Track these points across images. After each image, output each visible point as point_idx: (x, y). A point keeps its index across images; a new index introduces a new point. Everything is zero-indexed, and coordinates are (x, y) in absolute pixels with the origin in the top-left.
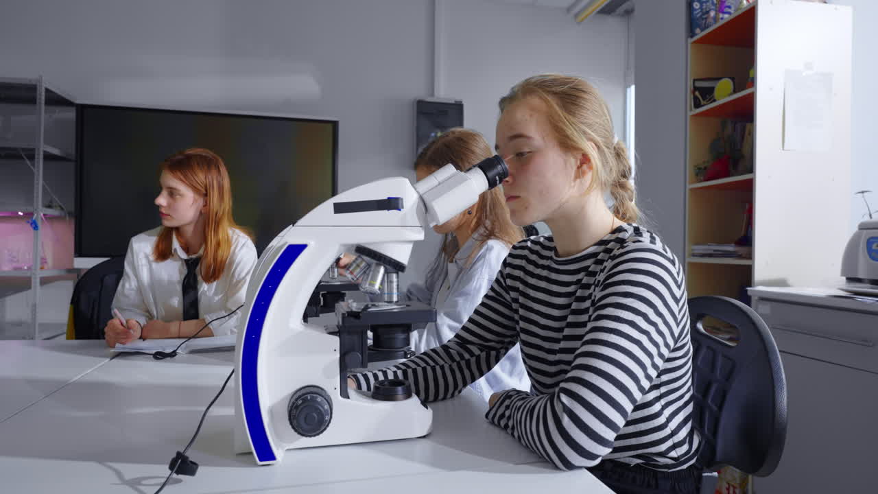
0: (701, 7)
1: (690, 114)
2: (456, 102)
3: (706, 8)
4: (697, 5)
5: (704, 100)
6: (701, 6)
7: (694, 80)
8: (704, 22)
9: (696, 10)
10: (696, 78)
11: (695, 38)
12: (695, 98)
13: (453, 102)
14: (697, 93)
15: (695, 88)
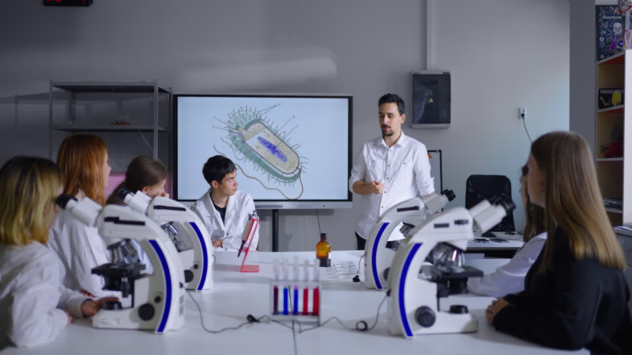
0: (605, 41)
1: (597, 112)
2: (444, 73)
3: (608, 41)
4: (602, 39)
5: (606, 103)
6: (605, 39)
7: (599, 90)
8: (607, 50)
9: (601, 42)
10: (600, 88)
11: (601, 62)
12: (600, 101)
13: (442, 73)
14: (601, 98)
15: (600, 95)
